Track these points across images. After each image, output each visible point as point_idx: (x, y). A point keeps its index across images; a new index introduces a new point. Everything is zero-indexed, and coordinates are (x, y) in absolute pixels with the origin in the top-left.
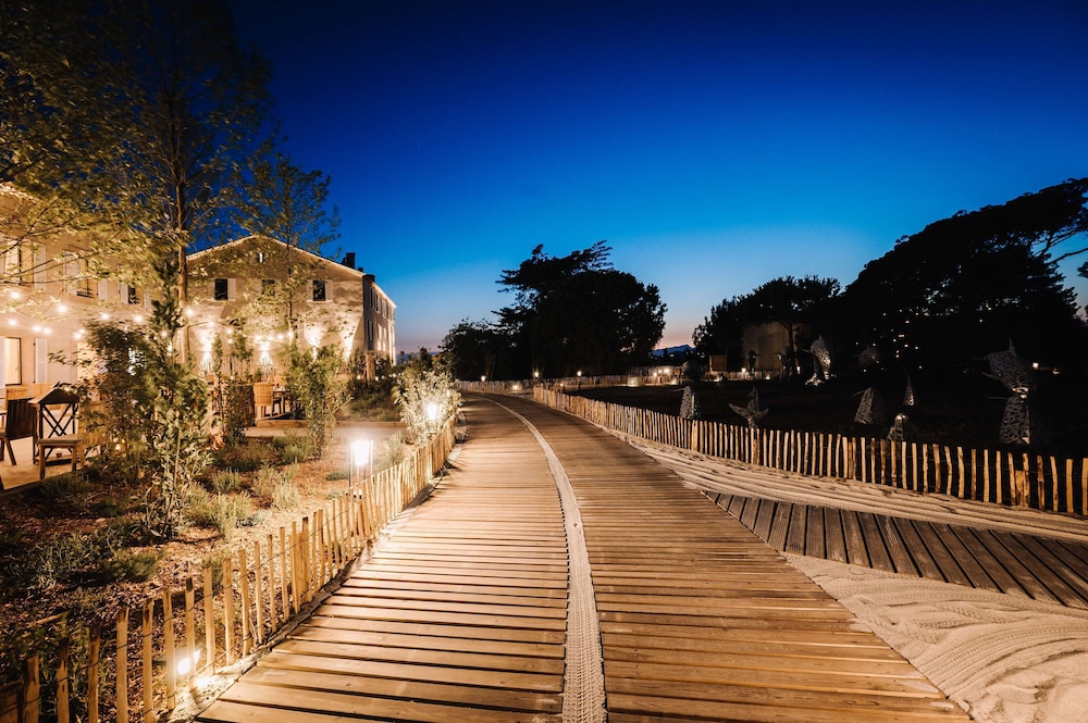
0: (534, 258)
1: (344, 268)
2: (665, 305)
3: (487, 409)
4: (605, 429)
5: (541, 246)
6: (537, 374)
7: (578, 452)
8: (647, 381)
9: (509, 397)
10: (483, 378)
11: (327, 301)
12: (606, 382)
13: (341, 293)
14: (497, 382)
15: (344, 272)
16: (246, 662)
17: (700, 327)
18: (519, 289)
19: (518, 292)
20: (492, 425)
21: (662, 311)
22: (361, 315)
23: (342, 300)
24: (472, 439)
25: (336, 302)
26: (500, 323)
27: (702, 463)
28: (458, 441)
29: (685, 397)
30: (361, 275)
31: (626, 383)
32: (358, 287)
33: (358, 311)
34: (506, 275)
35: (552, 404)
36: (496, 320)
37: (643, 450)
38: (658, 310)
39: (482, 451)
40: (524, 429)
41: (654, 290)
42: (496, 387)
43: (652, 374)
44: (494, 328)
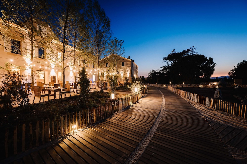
0: (172, 53)
1: (128, 59)
2: (216, 63)
3: (154, 90)
4: (184, 98)
5: (174, 50)
6: (170, 83)
7: (172, 103)
8: (207, 86)
9: (162, 88)
10: (156, 83)
11: (124, 66)
12: (192, 86)
13: (127, 64)
14: (160, 84)
15: (128, 60)
16: (82, 129)
17: (232, 70)
18: (168, 61)
19: (167, 62)
20: (153, 94)
21: (214, 65)
22: (131, 69)
23: (127, 66)
24: (147, 97)
25: (126, 66)
26: (162, 70)
27: (212, 112)
28: (143, 97)
29: (216, 92)
30: (131, 60)
31: (199, 86)
32: (130, 63)
33: (130, 68)
34: (164, 58)
35: (172, 90)
36: (161, 69)
37: (193, 105)
38: (213, 65)
39: (147, 100)
40: (161, 96)
41: (211, 59)
42: (159, 86)
43: (208, 84)
44: (160, 71)
